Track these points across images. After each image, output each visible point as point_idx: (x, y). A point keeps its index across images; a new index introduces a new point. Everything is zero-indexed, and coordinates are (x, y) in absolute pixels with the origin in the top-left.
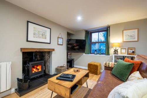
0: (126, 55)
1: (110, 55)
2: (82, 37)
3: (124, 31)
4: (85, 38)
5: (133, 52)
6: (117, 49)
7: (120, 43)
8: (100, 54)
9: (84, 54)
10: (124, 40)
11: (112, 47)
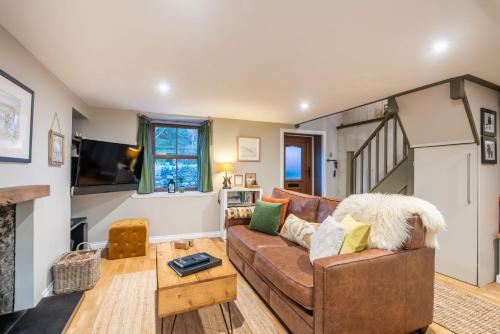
0: (243, 189)
1: (215, 191)
2: (127, 135)
3: (240, 139)
4: (138, 140)
5: (255, 183)
6: (229, 176)
7: (233, 164)
8: (182, 192)
9: (135, 195)
10: (241, 158)
11: (219, 172)
